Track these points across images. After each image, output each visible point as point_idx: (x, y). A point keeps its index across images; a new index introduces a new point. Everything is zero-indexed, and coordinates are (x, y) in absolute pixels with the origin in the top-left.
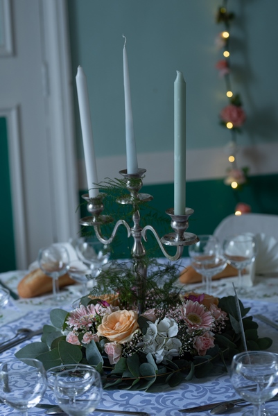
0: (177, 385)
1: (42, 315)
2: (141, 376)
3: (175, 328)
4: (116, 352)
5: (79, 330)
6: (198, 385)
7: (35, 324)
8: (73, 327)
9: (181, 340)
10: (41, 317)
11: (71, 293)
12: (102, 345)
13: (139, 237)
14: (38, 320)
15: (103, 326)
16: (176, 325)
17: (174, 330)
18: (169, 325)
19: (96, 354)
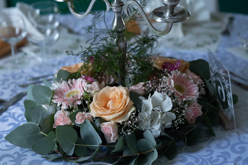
0: (175, 157)
1: (8, 80)
2: (140, 152)
3: (169, 102)
4: (113, 131)
5: (69, 110)
6: (194, 155)
7: (4, 91)
8: (61, 105)
9: (176, 113)
10: (7, 83)
11: (26, 54)
12: (98, 125)
13: (120, 12)
14: (6, 86)
15: (96, 106)
16: (169, 99)
17: (168, 105)
18: (162, 99)
19: (91, 133)
